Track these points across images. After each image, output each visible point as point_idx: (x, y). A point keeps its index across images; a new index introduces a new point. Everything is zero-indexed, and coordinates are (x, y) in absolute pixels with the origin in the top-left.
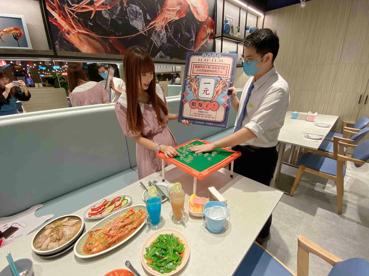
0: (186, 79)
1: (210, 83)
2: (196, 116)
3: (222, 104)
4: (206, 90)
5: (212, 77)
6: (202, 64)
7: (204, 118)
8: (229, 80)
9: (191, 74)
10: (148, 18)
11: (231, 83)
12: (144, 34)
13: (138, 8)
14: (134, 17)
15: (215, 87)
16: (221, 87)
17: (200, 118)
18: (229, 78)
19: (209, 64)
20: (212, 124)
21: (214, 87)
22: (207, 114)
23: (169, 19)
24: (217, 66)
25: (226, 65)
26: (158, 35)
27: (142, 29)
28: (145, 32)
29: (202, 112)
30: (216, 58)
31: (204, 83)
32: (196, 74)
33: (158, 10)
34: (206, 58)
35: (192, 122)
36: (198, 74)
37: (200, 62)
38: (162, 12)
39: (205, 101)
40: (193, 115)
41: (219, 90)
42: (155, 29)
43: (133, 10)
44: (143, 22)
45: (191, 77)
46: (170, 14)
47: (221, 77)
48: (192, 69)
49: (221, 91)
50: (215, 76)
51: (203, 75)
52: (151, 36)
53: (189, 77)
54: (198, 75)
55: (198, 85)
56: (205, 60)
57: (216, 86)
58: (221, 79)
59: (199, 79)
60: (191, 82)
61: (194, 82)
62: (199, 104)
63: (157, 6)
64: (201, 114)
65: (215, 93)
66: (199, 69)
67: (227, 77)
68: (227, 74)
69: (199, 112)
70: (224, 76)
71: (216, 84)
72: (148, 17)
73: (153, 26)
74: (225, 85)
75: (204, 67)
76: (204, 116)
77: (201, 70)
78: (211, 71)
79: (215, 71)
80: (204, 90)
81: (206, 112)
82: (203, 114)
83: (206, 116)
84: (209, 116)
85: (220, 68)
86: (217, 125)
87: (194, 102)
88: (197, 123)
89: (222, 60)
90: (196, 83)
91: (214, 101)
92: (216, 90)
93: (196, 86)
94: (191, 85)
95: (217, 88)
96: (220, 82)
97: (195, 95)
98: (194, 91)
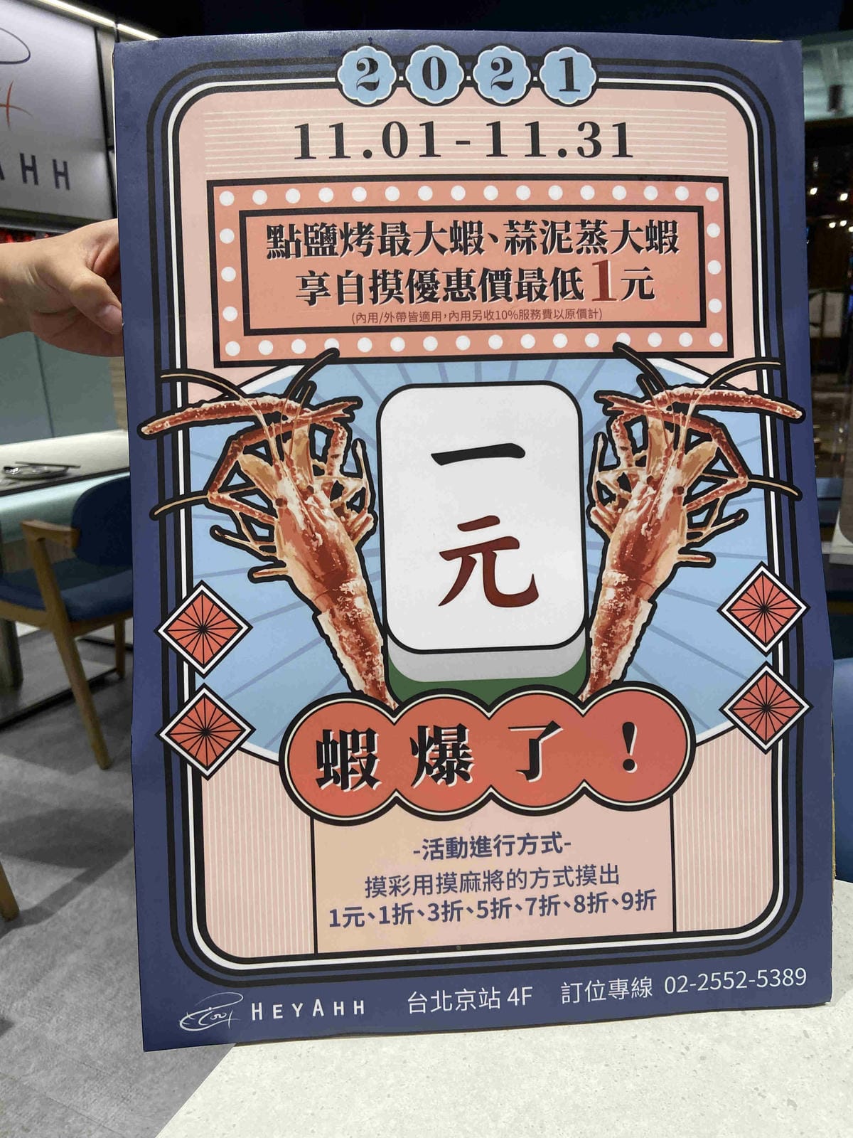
0: (166, 423)
1: (514, 451)
2: (402, 913)
3: (729, 708)
4: (489, 550)
5: (537, 369)
6: (361, 195)
7: (520, 928)
8: (747, 380)
9: (232, 350)
15: (592, 496)
16: (673, 477)
17: (469, 932)
18: (744, 349)
19: (458, 193)
21: (584, 490)
22: (552, 862)
24: (575, 217)
25: (682, 193)
29: (481, 846)
30: (535, 106)
31: (443, 459)
32: (299, 347)
34: (405, 108)
35: (359, 1008)
36: (331, 342)
37: (323, 164)
39: (489, 696)
40: (354, 916)
41: (655, 527)
45: (229, 391)
47: (640, 358)
48: (228, 274)
49: (676, 539)
50: (560, 341)
51: (396, 344)
53: (198, 392)
54: (332, 357)
55: (352, 485)
56: (394, 138)
57: (609, 478)
58: (651, 381)
59: (357, 402)
60: (247, 461)
61: (295, 448)
62: (420, 749)
64: (470, 882)
65: (613, 576)
66: (328, 266)
67: (717, 341)
68: (715, 305)
69: (434, 849)
70: (686, 340)
71: (595, 457)
74: (709, 446)
75: (400, 238)
76: (517, 896)
77: (367, 283)
78: (500, 286)
79: (548, 275)
80: (448, 555)
81: (527, 839)
82: (498, 873)
83: (537, 893)
84: (585, 891)
85: (612, 240)
86: (710, 983)
87: (343, 735)
88: (431, 1004)
89: (622, 128)
90: (318, 472)
91: (616, 674)
92: (612, 527)
93: (325, 501)
94: (255, 499)
95: (623, 503)
96: (651, 419)
97: (345, 633)
98: (320, 573)
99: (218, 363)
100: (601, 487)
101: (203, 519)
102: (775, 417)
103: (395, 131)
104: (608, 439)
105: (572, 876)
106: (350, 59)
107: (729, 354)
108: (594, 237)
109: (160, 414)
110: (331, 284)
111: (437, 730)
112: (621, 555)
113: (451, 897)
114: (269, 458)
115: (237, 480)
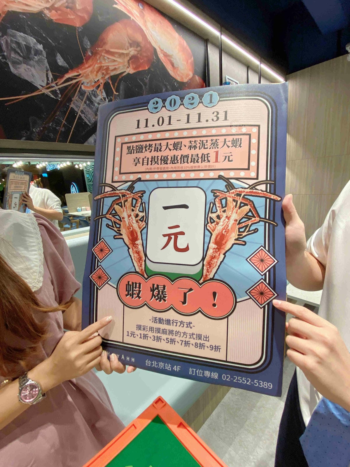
0: (99, 197)
1: (185, 207)
2: (145, 337)
3: (249, 292)
4: (176, 235)
5: (195, 183)
6: (150, 137)
7: (178, 348)
8: (263, 187)
9: (116, 178)
10: (60, 64)
11: (273, 197)
12: (52, 96)
13: (32, 40)
14: (21, 59)
15: (208, 220)
16: (235, 216)
17: (163, 346)
18: (262, 177)
19: (176, 134)
20: (215, 376)
21: (206, 218)
22: (189, 331)
23: (112, 70)
24: (209, 139)
25: (244, 130)
26: (89, 99)
27: (44, 84)
28: (54, 92)
29: (168, 322)
30: (201, 108)
31: (165, 208)
32: (132, 177)
33: (85, 50)
34: (164, 113)
35: (133, 360)
36: (139, 176)
37: (142, 129)
38: (94, 54)
39: (173, 278)
40: (133, 334)
41: (227, 231)
42: (81, 87)
43: (18, 44)
44: (47, 71)
45: (114, 189)
46: (115, 61)
47: (227, 180)
48: (117, 159)
49: (234, 235)
50: (202, 175)
51: (156, 176)
52: (70, 100)
53: (108, 189)
54: (139, 180)
55: (141, 214)
56: (160, 121)
57: (214, 216)
58: (230, 186)
59: (144, 192)
60: (116, 207)
61: (128, 204)
62: (153, 290)
63: (82, 42)
64: (164, 332)
65: (212, 246)
66: (141, 156)
67: (253, 175)
68: (253, 164)
69: (155, 320)
70: (242, 174)
71: (210, 209)
72: (58, 61)
73: (74, 81)
74: (247, 208)
75: (159, 147)
76: (177, 339)
77: (150, 160)
78: (186, 159)
79: (200, 156)
80: (164, 236)
81: (181, 322)
82: (173, 331)
83: (184, 339)
84: (199, 342)
85: (220, 144)
86: (237, 380)
87: (133, 283)
88: (152, 364)
89: (226, 112)
90: (133, 210)
91: (211, 276)
92: (213, 231)
93: (134, 218)
94: (117, 217)
95: (218, 223)
96: (228, 198)
97: (136, 255)
98: (131, 238)
99: (113, 182)
100: (211, 218)
101: (105, 221)
102: (270, 199)
103: (161, 119)
104: (214, 204)
105: (195, 336)
106: (151, 102)
107: (257, 179)
108: (215, 144)
109: (99, 195)
110: (141, 160)
111: (158, 286)
112: (216, 239)
113: (159, 335)
114: (121, 206)
115: (114, 212)
